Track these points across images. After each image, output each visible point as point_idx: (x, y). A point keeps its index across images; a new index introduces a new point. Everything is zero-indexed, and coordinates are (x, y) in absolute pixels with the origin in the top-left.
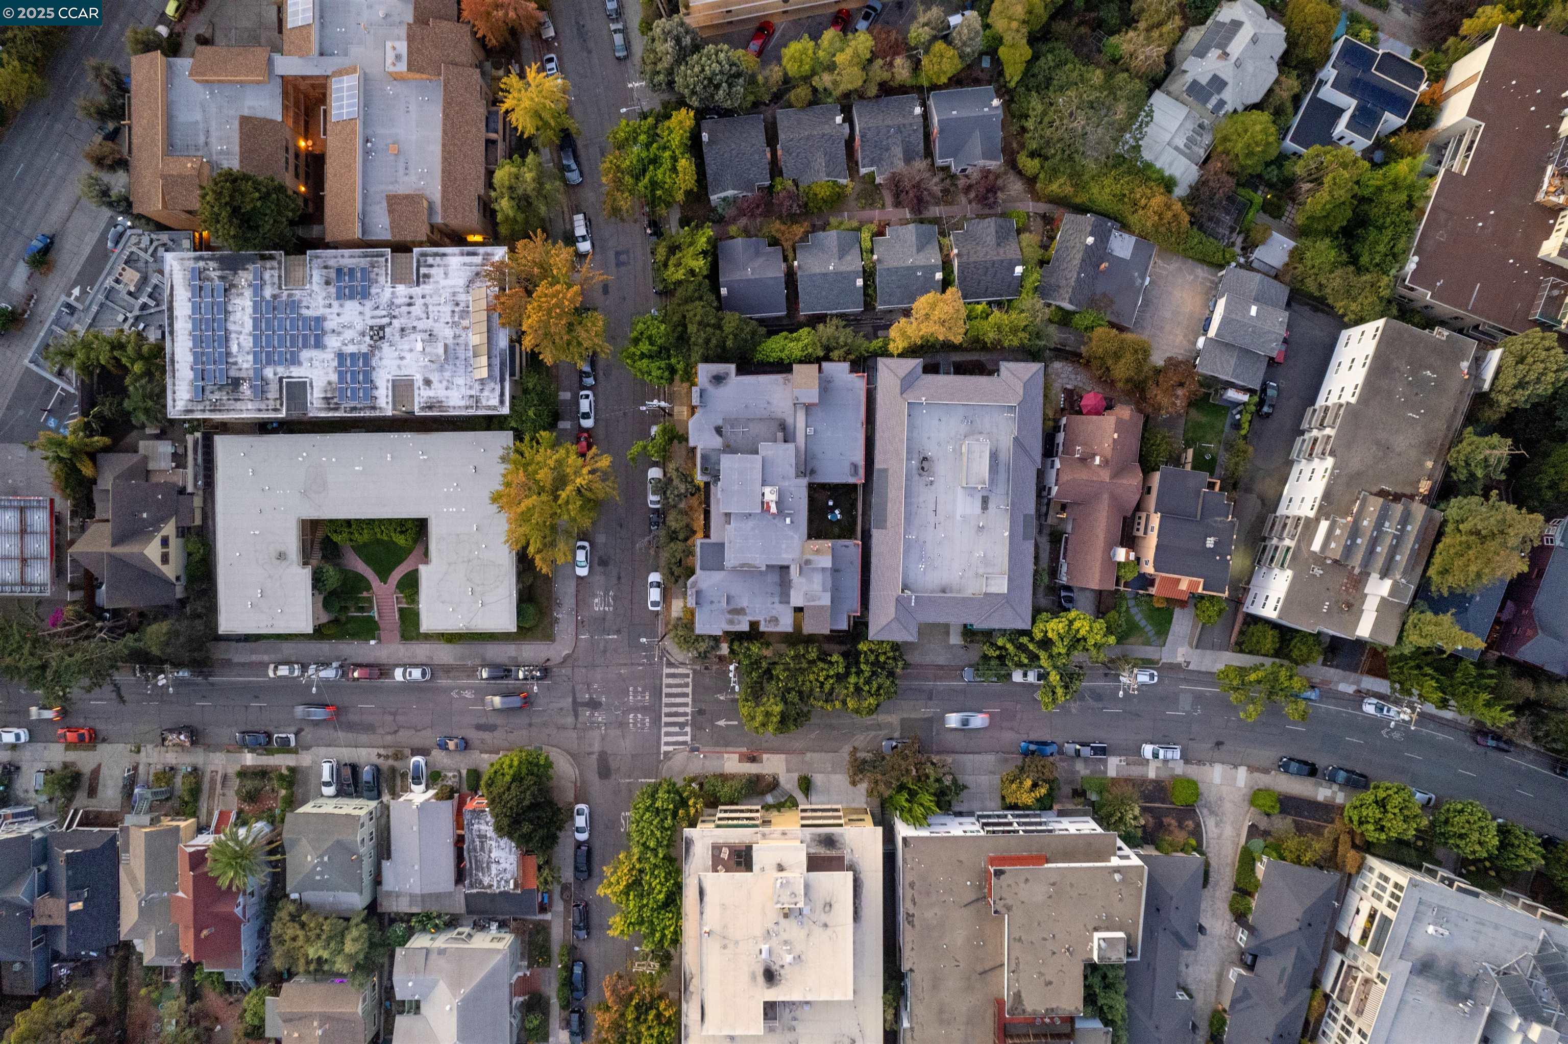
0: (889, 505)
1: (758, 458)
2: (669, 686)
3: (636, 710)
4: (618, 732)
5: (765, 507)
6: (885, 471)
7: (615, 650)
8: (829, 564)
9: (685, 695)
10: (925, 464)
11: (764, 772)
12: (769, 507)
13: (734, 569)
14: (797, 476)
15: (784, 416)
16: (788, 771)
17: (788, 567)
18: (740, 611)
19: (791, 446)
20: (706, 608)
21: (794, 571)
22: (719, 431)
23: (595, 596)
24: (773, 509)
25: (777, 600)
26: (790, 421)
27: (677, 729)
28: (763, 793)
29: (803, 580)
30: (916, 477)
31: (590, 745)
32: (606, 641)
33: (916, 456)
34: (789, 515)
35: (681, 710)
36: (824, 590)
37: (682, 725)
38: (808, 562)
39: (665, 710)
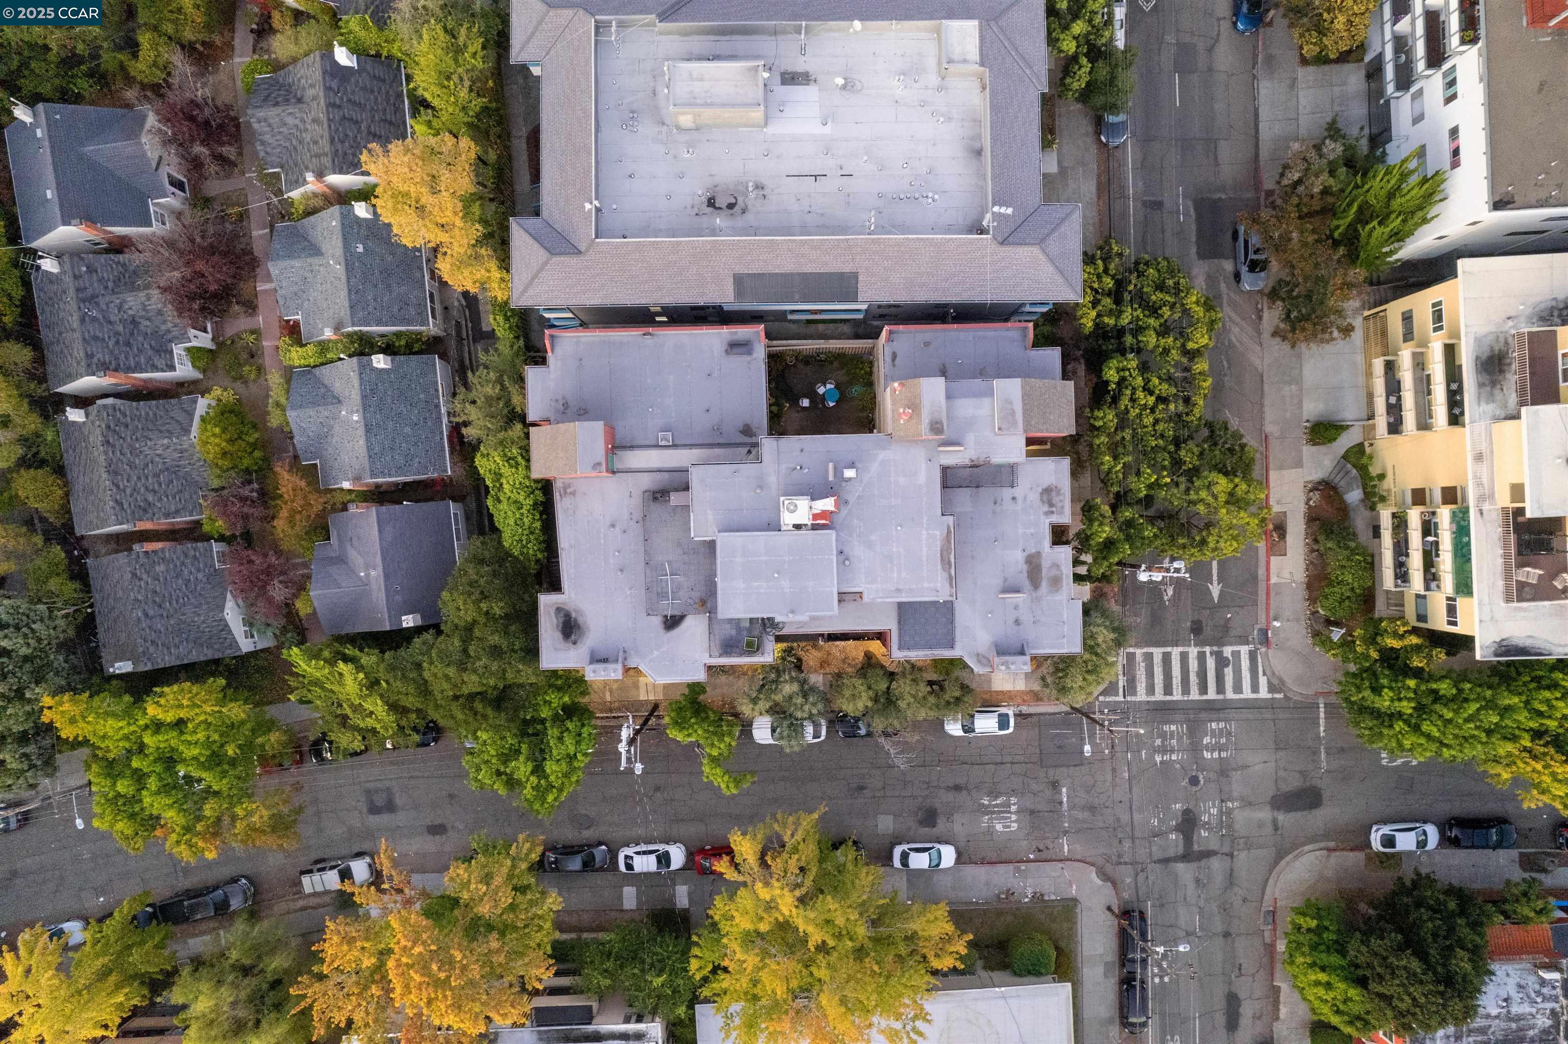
0: (808, 269)
1: (724, 541)
2: (1151, 690)
3: (1195, 748)
4: (1236, 776)
5: (823, 521)
6: (739, 280)
7: (1089, 789)
8: (939, 383)
9: (1167, 658)
10: (722, 202)
11: (1302, 508)
12: (824, 514)
13: (952, 581)
14: (759, 460)
15: (637, 493)
16: (1299, 464)
17: (945, 470)
18: (1033, 565)
19: (696, 477)
20: (1030, 633)
21: (955, 457)
22: (672, 622)
23: (990, 831)
24: (827, 504)
25: (1007, 493)
26: (646, 482)
27: (1229, 672)
28: (1344, 510)
29: (970, 438)
30: (750, 217)
31: (1261, 825)
32: (1072, 807)
33: (705, 221)
34: (838, 473)
35: (1193, 665)
36: (990, 393)
37: (1222, 663)
38: (936, 427)
39: (1195, 695)
